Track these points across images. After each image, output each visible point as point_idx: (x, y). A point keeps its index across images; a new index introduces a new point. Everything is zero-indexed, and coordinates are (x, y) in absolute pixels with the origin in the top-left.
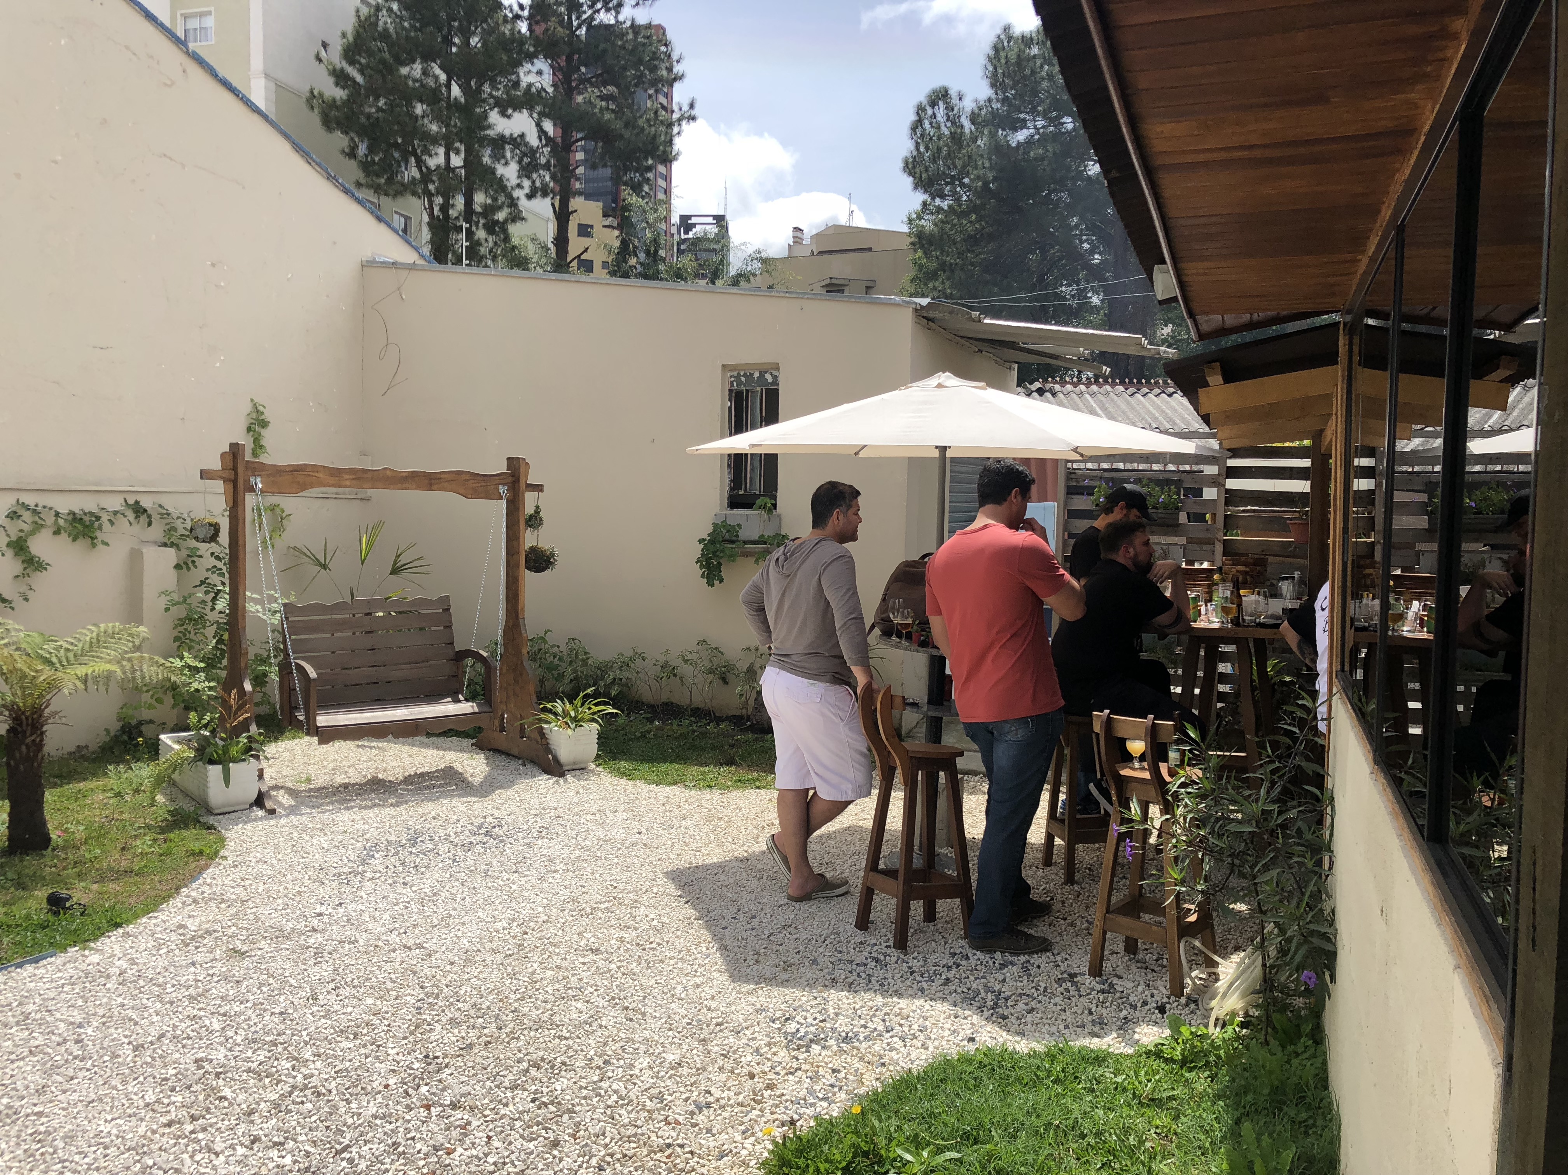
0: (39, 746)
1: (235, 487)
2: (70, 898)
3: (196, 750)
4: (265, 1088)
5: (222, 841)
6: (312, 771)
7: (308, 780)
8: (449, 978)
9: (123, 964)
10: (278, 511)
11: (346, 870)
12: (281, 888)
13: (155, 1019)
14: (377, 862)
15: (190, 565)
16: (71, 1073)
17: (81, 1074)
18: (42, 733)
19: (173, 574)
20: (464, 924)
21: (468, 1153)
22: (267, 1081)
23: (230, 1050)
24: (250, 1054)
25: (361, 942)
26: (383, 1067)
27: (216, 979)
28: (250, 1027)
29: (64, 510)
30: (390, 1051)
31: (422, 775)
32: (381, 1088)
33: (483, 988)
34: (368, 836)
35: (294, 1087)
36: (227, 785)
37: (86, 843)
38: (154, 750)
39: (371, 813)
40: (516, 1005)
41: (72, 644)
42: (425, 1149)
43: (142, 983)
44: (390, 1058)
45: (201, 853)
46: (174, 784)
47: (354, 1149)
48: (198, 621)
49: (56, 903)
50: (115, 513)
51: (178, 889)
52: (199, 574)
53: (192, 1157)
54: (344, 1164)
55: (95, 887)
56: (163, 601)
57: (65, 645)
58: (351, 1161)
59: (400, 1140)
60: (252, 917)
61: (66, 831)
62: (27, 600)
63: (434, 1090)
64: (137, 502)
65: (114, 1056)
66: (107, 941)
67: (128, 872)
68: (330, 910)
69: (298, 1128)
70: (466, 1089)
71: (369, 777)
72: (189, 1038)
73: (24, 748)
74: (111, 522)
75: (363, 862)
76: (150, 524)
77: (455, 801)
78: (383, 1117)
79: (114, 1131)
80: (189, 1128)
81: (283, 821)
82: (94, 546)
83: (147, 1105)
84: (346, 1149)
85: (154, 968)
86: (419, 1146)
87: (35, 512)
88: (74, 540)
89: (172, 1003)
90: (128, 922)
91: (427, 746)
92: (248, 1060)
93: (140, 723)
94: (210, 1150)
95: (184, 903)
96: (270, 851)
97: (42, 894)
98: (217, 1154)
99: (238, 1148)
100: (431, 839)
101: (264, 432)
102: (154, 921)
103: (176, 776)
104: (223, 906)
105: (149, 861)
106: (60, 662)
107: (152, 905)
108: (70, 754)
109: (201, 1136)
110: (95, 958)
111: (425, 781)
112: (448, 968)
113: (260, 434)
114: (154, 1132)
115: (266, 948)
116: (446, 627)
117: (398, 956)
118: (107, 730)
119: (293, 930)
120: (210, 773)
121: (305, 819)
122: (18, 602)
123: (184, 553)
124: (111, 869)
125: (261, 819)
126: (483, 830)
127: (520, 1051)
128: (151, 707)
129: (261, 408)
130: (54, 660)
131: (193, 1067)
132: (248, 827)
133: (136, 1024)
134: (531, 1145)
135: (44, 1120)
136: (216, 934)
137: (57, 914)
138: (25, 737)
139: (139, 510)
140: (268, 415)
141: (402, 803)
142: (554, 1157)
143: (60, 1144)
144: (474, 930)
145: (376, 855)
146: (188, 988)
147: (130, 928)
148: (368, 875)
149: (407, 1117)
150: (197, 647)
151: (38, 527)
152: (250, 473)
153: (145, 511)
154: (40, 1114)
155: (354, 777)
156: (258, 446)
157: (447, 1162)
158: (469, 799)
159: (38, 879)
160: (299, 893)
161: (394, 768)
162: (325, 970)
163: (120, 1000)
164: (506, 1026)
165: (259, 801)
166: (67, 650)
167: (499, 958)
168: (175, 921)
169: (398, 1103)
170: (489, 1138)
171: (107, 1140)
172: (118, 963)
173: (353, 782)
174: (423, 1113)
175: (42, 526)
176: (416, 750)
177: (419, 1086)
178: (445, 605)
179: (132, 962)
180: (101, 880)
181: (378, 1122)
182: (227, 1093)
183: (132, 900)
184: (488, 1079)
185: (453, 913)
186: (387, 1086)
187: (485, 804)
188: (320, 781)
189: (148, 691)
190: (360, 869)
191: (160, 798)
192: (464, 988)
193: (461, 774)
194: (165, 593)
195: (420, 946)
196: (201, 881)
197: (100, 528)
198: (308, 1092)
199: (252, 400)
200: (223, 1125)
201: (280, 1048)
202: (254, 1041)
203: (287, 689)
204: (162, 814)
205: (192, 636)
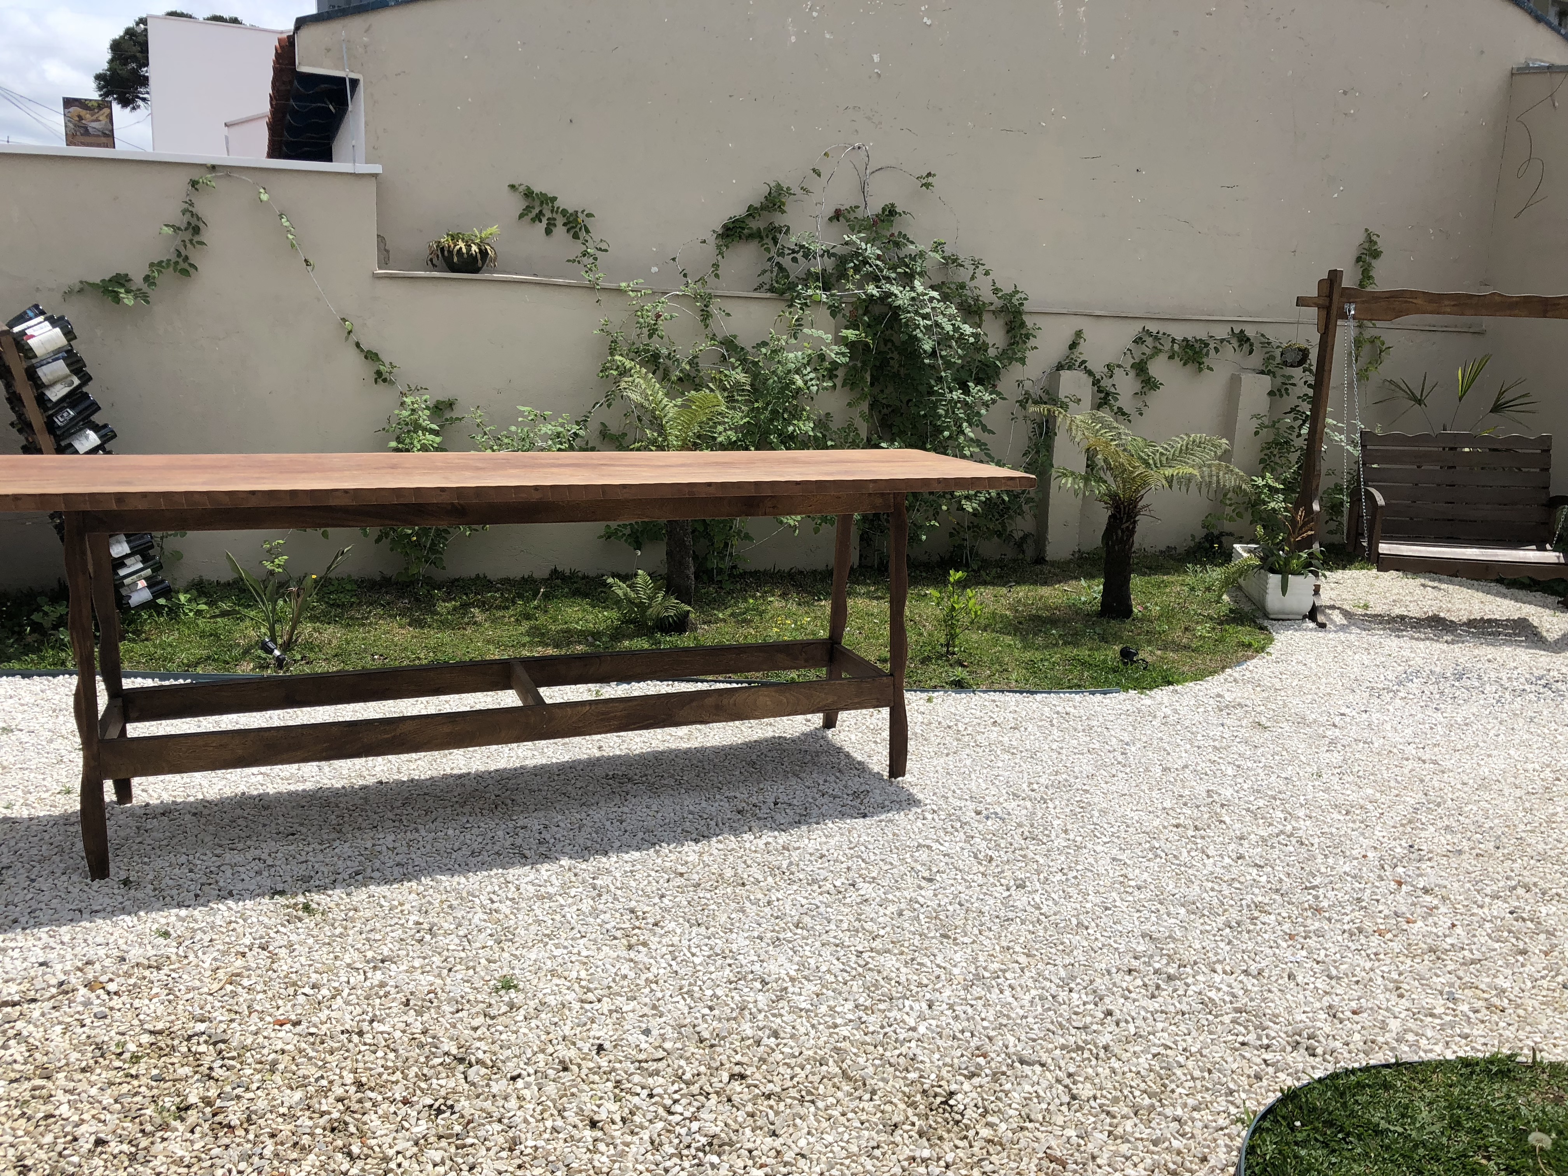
0: (1132, 532)
1: (1328, 314)
2: (1136, 654)
3: (1261, 559)
4: (1258, 826)
5: (1271, 640)
6: (1372, 600)
7: (1366, 607)
8: (1457, 794)
9: (1168, 711)
10: (1378, 343)
11: (1380, 686)
12: (1313, 687)
13: (1184, 755)
14: (1414, 686)
15: (1283, 391)
16: (1114, 772)
17: (1121, 775)
18: (1135, 522)
19: (1267, 399)
20: (1490, 756)
21: (1429, 929)
22: (1261, 821)
23: (1237, 792)
24: (1252, 798)
25: (1376, 745)
26: (1366, 843)
27: (1238, 740)
28: (1257, 780)
29: (1179, 338)
30: (1376, 832)
31: (1489, 621)
32: (1360, 856)
33: (1491, 812)
34: (1411, 663)
35: (1282, 832)
36: (1284, 593)
37: (1159, 619)
38: (1227, 556)
39: (1421, 645)
40: (1524, 835)
41: (1166, 449)
42: (1386, 912)
43: (1179, 727)
44: (1375, 838)
45: (1250, 645)
46: (1240, 588)
47: (1321, 891)
48: (1284, 445)
49: (1127, 655)
50: (1222, 341)
51: (1223, 669)
52: (1291, 401)
53: (1189, 852)
54: (1310, 897)
55: (1159, 653)
56: (1255, 424)
57: (1161, 450)
58: (1316, 897)
59: (1365, 898)
60: (1281, 703)
61: (1146, 608)
62: (1141, 414)
63: (1410, 873)
64: (1242, 331)
65: (1147, 770)
66: (1160, 692)
67: (1186, 647)
68: (1354, 713)
69: (1278, 861)
70: (1440, 881)
71: (1430, 614)
72: (1206, 774)
73: (1120, 532)
74: (1217, 350)
75: (1400, 683)
76: (1251, 352)
77: (1520, 651)
78: (1354, 877)
79: (1136, 818)
80: (1191, 833)
81: (1331, 635)
82: (1200, 370)
83: (1164, 809)
84: (1313, 888)
85: (1191, 720)
86: (1381, 908)
87: (1156, 338)
88: (1185, 364)
89: (1199, 747)
90: (1178, 682)
91: (1505, 596)
92: (1249, 802)
93: (1222, 534)
94: (1203, 852)
95: (1226, 680)
96: (1312, 656)
97: (1117, 648)
98: (1208, 857)
99: (1226, 858)
100: (1480, 678)
101: (1375, 263)
102: (1199, 687)
103: (1241, 580)
104: (1258, 689)
105: (1204, 642)
106: (1155, 464)
107: (1199, 675)
108: (1161, 552)
109: (1199, 841)
110: (1148, 702)
111: (1491, 627)
112: (1459, 786)
113: (1370, 265)
114: (1165, 827)
115: (1287, 728)
116: (1542, 470)
117: (1409, 765)
118: (1192, 536)
119: (1315, 721)
120: (1270, 581)
121: (1352, 637)
122: (1134, 416)
123: (1279, 380)
124: (1173, 642)
125: (1311, 630)
126: (1543, 682)
127: (1512, 871)
128: (1231, 519)
129: (1374, 238)
130: (1151, 461)
131: (1204, 795)
132: (1298, 634)
133: (1169, 754)
134: (1497, 945)
135: (1088, 796)
136: (1246, 708)
137: (1125, 664)
138: (1122, 523)
139: (1242, 339)
140: (1381, 245)
141: (1458, 642)
142: (1517, 961)
143: (1096, 814)
144: (1499, 763)
145: (1415, 680)
146: (1214, 741)
147: (1179, 688)
148: (1402, 694)
149: (1377, 884)
150: (1280, 470)
151: (1157, 351)
152: (1344, 300)
153: (1248, 339)
154: (1086, 791)
155: (1415, 611)
156: (1366, 275)
157: (1404, 927)
158: (1538, 651)
159: (1117, 638)
160: (1329, 694)
161: (1459, 610)
162: (1336, 758)
163: (1160, 735)
164: (1504, 848)
165: (1312, 614)
166: (1162, 454)
167: (1519, 792)
168: (1215, 691)
169: (1372, 871)
170: (1454, 925)
171: (1129, 822)
172: (1164, 710)
173: (1411, 614)
174: (1393, 886)
175: (1160, 350)
176: (1490, 597)
177: (1396, 866)
178: (1545, 446)
179: (1176, 711)
180: (1165, 648)
181: (1349, 878)
182: (1227, 819)
183: (1186, 669)
184: (1469, 882)
185: (1481, 744)
186: (1365, 856)
187: (1554, 660)
188: (1378, 610)
189: (1230, 505)
190: (1394, 688)
191: (1225, 597)
192: (1470, 806)
193: (1536, 627)
194: (1256, 416)
195: (1435, 762)
196: (1244, 667)
197: (1207, 354)
198: (1294, 840)
199: (1367, 230)
200: (1219, 840)
201: (1278, 802)
202: (1259, 792)
203: (1355, 516)
204: (1224, 610)
205: (1277, 460)
